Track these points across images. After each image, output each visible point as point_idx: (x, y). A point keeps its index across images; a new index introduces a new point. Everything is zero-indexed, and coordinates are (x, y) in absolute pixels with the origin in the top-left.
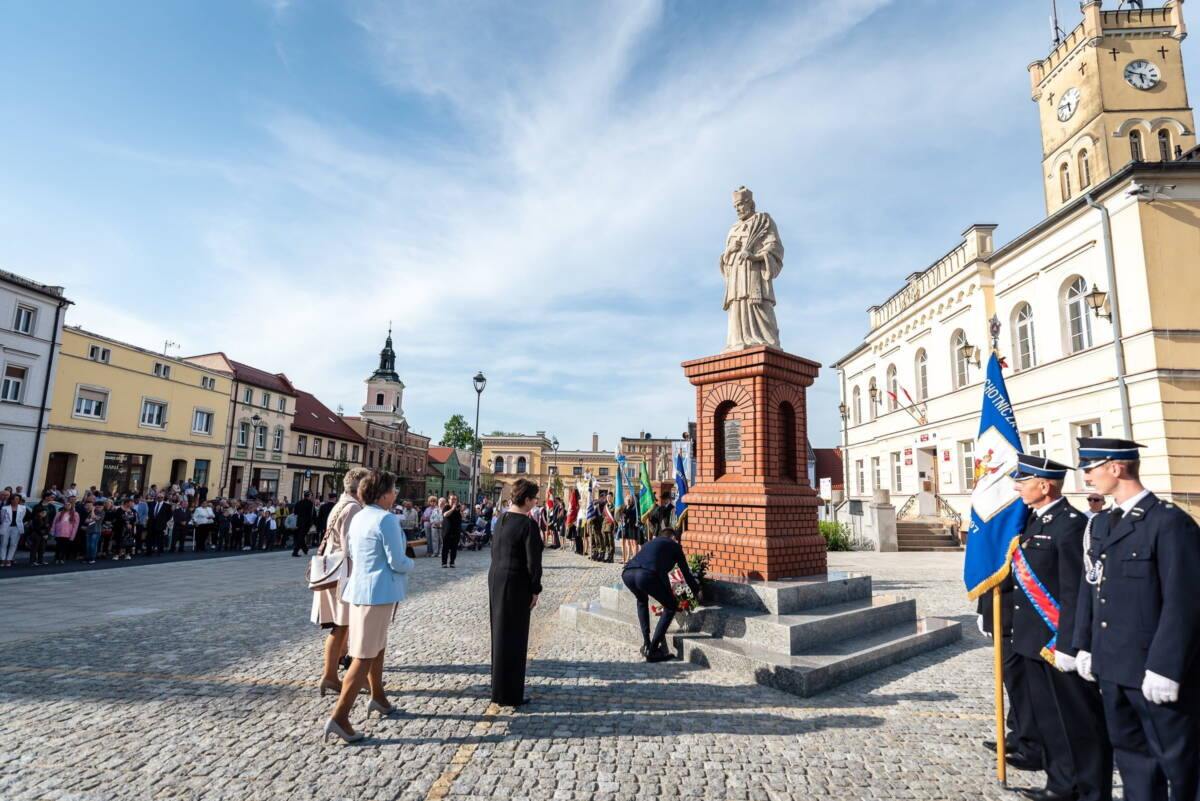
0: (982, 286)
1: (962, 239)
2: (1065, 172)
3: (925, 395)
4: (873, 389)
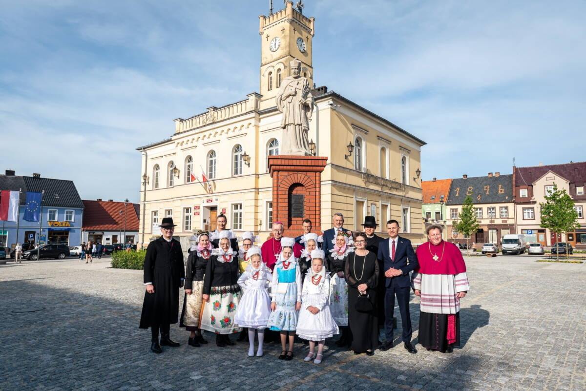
0: (255, 125)
1: (246, 98)
2: (270, 76)
3: (211, 176)
4: (175, 169)
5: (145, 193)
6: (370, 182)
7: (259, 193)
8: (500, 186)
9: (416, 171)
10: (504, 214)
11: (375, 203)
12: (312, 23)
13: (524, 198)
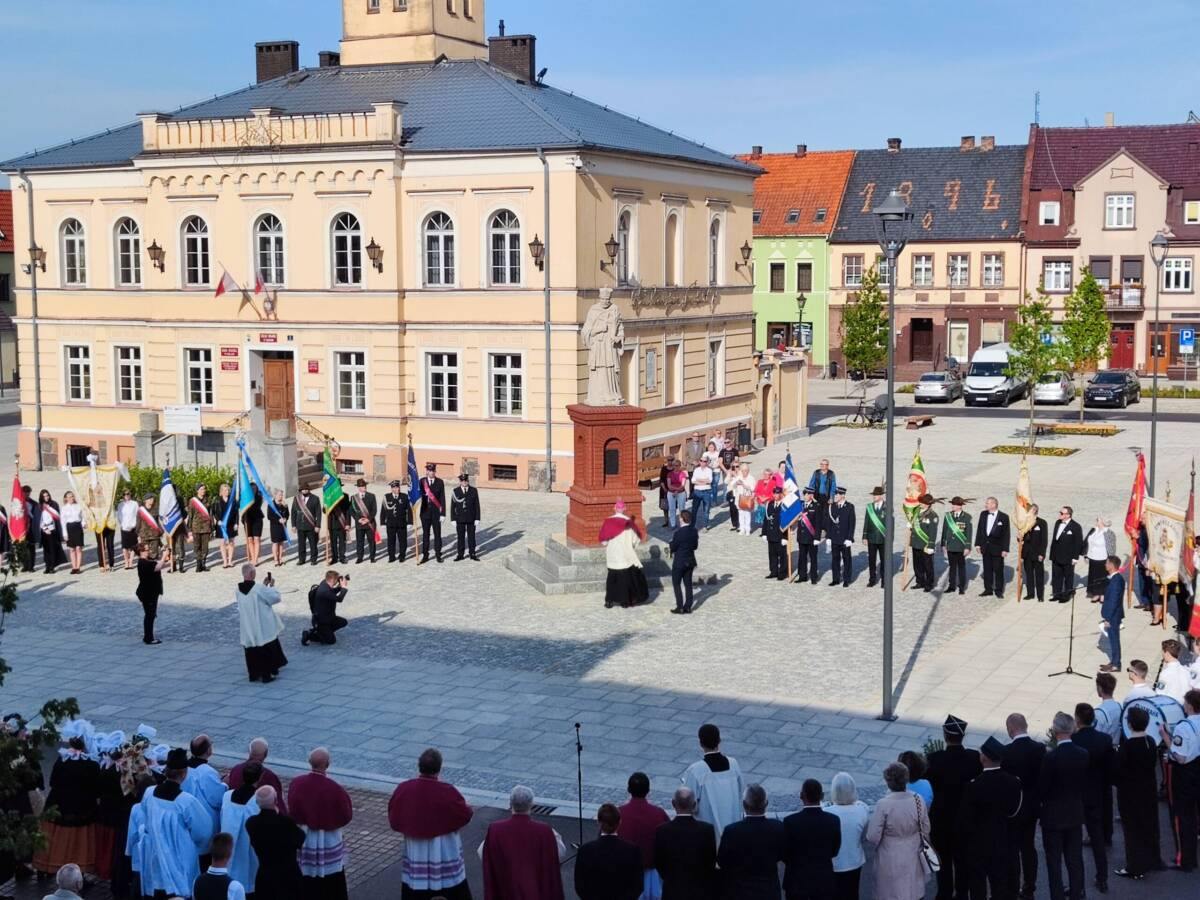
10: (993, 274)
13: (1049, 227)
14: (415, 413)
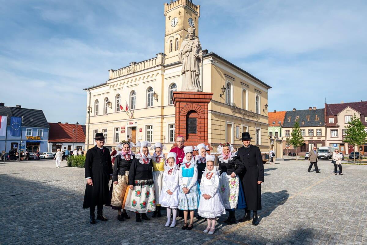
0: (161, 74)
1: (156, 56)
2: (171, 43)
3: (132, 108)
4: (109, 102)
5: (89, 118)
6: (235, 112)
7: (163, 119)
8: (317, 116)
9: (265, 106)
10: (319, 134)
11: (239, 125)
12: (198, 9)
13: (332, 123)
14: (165, 143)
